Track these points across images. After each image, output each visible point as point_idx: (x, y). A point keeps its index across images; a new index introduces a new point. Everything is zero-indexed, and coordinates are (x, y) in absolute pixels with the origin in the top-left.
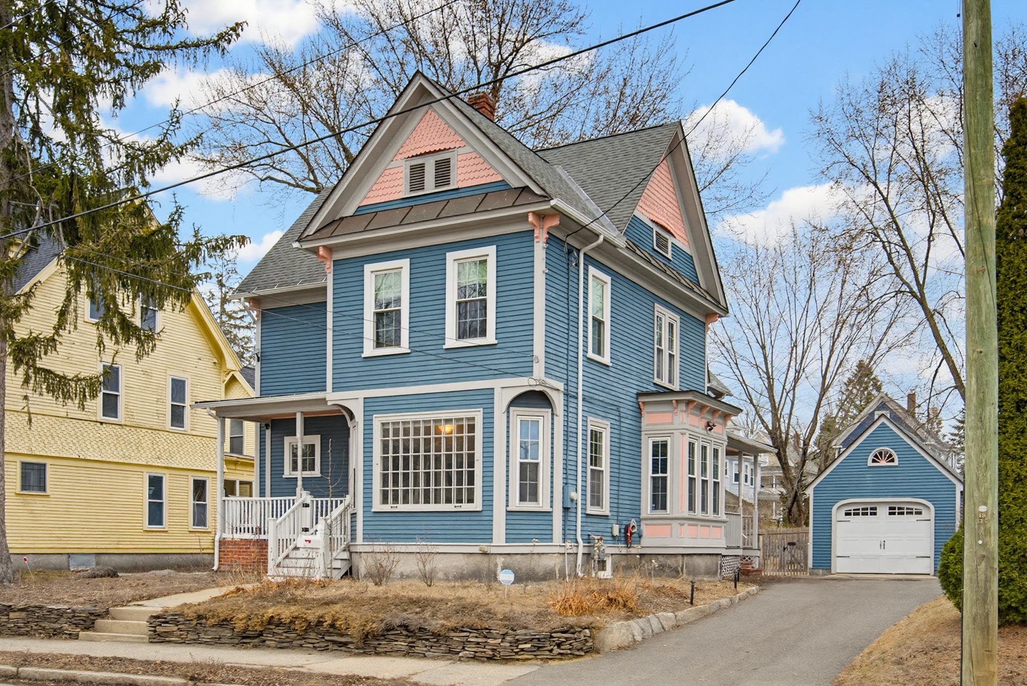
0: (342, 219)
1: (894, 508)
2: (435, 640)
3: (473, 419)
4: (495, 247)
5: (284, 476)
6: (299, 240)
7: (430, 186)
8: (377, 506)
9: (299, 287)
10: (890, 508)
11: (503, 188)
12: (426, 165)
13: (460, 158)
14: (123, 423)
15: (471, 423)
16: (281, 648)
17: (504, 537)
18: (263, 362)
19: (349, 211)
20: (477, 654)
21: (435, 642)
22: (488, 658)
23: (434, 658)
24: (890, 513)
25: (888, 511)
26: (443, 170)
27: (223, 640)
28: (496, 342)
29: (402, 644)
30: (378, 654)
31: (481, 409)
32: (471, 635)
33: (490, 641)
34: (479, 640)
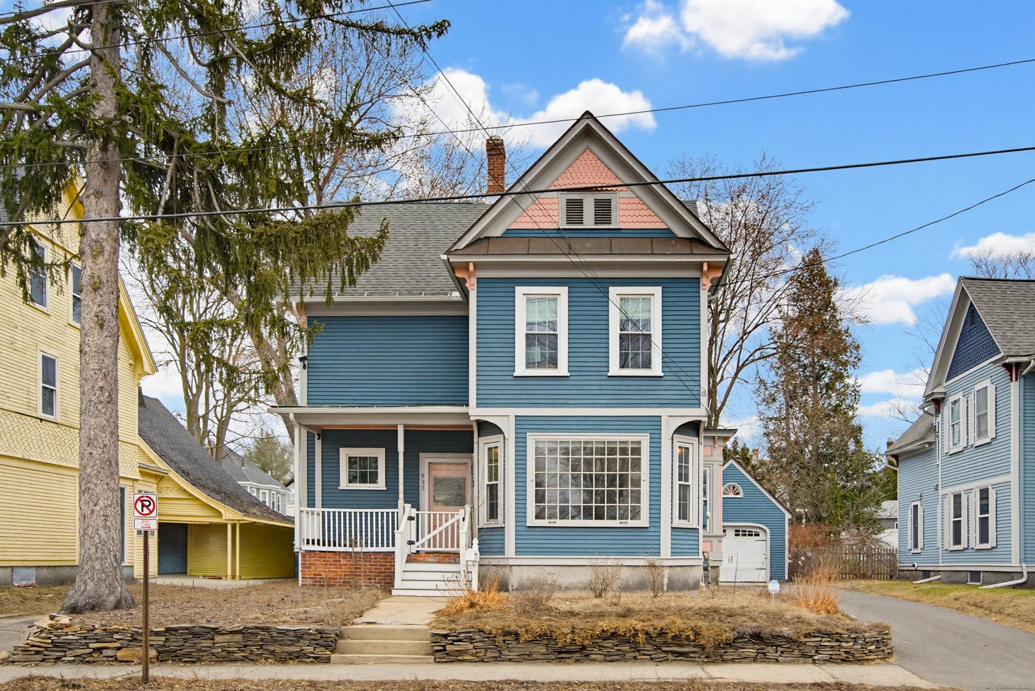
0: (488, 238)
1: (739, 531)
2: (789, 645)
3: (639, 442)
4: (660, 288)
5: (339, 488)
6: (448, 252)
7: (589, 221)
8: (531, 521)
9: (397, 298)
10: (736, 531)
11: (667, 235)
12: (584, 201)
13: (622, 201)
14: (59, 421)
15: (636, 446)
16: (610, 661)
17: (669, 551)
18: (311, 370)
19: (497, 232)
20: (833, 657)
21: (787, 648)
22: (842, 660)
23: (785, 662)
24: (736, 535)
25: (734, 533)
26: (604, 210)
27: (534, 656)
28: (662, 374)
29: (750, 651)
30: (725, 661)
31: (648, 434)
32: (824, 639)
33: (844, 644)
34: (833, 644)
